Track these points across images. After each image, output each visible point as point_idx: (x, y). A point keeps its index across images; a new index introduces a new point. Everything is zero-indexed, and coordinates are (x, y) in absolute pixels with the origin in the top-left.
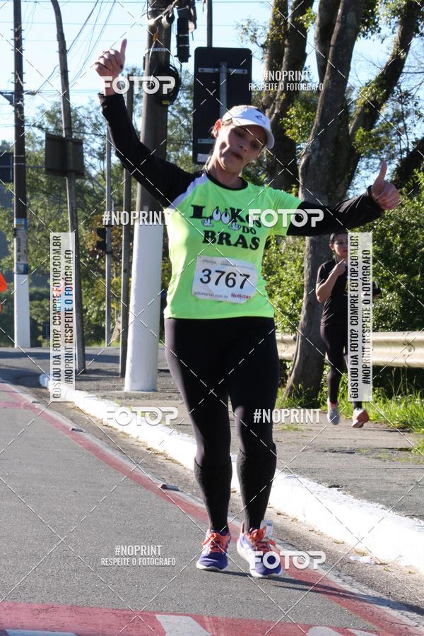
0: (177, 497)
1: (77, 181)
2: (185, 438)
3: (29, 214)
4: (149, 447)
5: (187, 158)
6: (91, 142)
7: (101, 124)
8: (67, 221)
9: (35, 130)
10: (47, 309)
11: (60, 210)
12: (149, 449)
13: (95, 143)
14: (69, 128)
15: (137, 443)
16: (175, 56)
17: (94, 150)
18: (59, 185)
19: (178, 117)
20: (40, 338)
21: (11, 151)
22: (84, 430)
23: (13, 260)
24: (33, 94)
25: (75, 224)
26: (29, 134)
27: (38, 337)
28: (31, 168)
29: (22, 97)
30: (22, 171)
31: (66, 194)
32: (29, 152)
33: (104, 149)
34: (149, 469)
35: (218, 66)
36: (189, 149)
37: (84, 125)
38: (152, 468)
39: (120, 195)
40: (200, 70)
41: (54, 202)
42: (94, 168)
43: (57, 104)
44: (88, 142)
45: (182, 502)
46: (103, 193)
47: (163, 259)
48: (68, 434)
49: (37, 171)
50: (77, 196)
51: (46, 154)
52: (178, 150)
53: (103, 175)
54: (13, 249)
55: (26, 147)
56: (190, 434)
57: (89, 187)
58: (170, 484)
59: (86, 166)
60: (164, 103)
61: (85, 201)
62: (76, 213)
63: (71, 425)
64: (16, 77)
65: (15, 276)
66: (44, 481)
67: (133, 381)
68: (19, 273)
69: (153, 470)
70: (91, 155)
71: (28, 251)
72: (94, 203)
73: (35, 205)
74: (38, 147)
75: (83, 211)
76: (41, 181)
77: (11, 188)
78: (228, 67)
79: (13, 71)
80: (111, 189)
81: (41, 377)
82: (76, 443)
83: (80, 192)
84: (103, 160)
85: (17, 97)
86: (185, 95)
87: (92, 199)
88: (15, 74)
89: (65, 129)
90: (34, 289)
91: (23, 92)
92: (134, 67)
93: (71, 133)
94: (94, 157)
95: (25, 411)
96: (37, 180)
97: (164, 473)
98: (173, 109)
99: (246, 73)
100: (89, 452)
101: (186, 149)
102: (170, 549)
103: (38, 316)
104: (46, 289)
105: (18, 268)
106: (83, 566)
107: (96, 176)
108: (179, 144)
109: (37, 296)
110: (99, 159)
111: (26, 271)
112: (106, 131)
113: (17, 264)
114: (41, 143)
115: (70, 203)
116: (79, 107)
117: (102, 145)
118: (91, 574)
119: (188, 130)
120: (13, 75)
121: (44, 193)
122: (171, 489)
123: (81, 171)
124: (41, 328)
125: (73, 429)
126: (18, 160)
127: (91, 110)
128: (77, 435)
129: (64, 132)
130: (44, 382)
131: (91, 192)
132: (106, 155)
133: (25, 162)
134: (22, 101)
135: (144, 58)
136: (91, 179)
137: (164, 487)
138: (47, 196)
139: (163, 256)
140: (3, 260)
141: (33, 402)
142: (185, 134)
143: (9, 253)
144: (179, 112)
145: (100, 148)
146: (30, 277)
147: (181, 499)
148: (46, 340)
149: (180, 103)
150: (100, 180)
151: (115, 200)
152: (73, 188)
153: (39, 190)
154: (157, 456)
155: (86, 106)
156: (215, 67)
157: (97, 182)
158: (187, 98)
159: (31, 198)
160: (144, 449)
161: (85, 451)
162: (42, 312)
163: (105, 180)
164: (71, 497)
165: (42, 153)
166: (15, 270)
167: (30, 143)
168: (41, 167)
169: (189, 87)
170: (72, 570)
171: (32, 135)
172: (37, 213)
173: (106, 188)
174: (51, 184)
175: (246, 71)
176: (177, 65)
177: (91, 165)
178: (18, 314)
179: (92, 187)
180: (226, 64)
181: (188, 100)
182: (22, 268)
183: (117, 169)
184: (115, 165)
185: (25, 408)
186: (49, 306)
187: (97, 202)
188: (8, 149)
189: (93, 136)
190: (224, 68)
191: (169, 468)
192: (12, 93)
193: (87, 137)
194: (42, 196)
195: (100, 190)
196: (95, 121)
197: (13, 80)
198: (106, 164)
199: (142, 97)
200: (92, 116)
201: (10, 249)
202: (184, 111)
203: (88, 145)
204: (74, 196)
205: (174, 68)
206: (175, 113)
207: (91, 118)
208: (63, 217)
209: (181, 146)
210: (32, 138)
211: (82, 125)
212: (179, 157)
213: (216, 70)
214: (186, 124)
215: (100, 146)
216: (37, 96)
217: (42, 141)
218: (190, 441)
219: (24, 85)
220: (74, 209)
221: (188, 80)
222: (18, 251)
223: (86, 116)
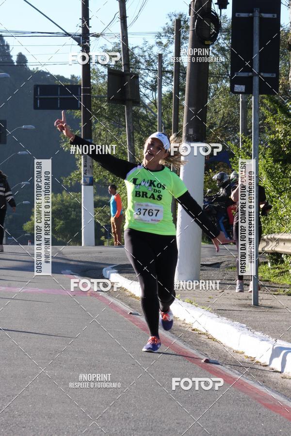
0: (218, 370)
1: (134, 108)
2: (224, 321)
3: (93, 136)
4: (194, 328)
5: (225, 89)
6: (145, 76)
7: (153, 61)
8: (126, 141)
9: (99, 66)
10: (109, 214)
11: (119, 133)
12: (194, 330)
13: (149, 77)
14: (127, 64)
15: (184, 325)
16: (216, 4)
17: (147, 82)
18: (119, 112)
19: (217, 55)
20: (103, 238)
21: (79, 84)
22: (140, 314)
23: (80, 174)
24: (97, 36)
25: (132, 144)
26: (94, 69)
27: (101, 237)
28: (95, 97)
29: (88, 38)
30: (88, 101)
31: (125, 119)
32: (94, 84)
33: (156, 82)
34: (194, 346)
35: (252, 12)
36: (226, 82)
37: (139, 62)
38: (196, 345)
39: (168, 120)
40: (237, 15)
41: (114, 126)
42: (147, 97)
43: (117, 45)
44: (143, 76)
45: (222, 374)
46: (155, 118)
47: (205, 173)
48: (126, 317)
49: (100, 101)
50: (134, 120)
51: (108, 86)
52: (217, 83)
53: (155, 104)
54: (81, 164)
55: (91, 81)
56: (228, 318)
57: (143, 113)
58: (212, 359)
59: (141, 96)
60: (206, 43)
61: (140, 125)
62: (133, 135)
63: (129, 310)
64: (83, 22)
65: (83, 186)
66: (108, 355)
67: (180, 274)
68: (86, 184)
69: (197, 347)
70: (145, 87)
71: (93, 166)
72: (147, 127)
73: (98, 128)
74: (102, 81)
75: (139, 133)
76: (104, 109)
77: (79, 113)
78: (260, 12)
79: (81, 17)
80: (162, 115)
81: (104, 270)
82: (133, 324)
83: (136, 117)
84: (155, 92)
85: (84, 39)
86: (223, 36)
87: (146, 123)
88: (82, 20)
89: (124, 65)
90: (98, 198)
91: (89, 34)
92: (181, 13)
93: (129, 68)
94: (148, 88)
95: (91, 298)
96: (100, 108)
97: (206, 349)
98: (213, 48)
99: (276, 17)
100: (145, 332)
101: (224, 81)
102: (213, 413)
103: (101, 220)
104: (107, 198)
105: (84, 180)
106: (141, 426)
107: (150, 104)
108: (219, 77)
109: (100, 204)
110: (151, 90)
111: (91, 183)
112: (158, 67)
113: (84, 177)
114: (104, 77)
115: (128, 127)
116: (135, 47)
117: (154, 79)
118: (148, 433)
119: (226, 66)
120: (81, 20)
121: (106, 118)
122: (212, 363)
123: (136, 100)
124: (103, 230)
125: (131, 313)
126: (85, 91)
127: (145, 49)
128: (134, 318)
129: (123, 67)
130: (106, 275)
131: (145, 118)
132: (158, 87)
133: (90, 93)
134: (88, 42)
135: (190, 5)
136: (145, 107)
137: (207, 361)
138: (109, 121)
139: (205, 171)
140: (72, 174)
141: (98, 291)
142: (223, 69)
143: (77, 168)
144: (218, 51)
145: (152, 81)
146: (94, 188)
147: (221, 371)
148: (107, 240)
149: (219, 43)
150: (152, 107)
151: (164, 124)
152: (131, 114)
153: (102, 115)
154: (201, 335)
155: (141, 46)
156: (249, 12)
157: (150, 109)
158: (225, 39)
159: (96, 122)
160: (190, 330)
161: (142, 331)
162: (104, 217)
163: (157, 108)
164: (130, 369)
165: (104, 85)
166: (82, 182)
167: (95, 77)
168: (103, 97)
169: (227, 30)
170: (132, 429)
171: (96, 70)
172: (100, 135)
173: (158, 114)
174: (112, 111)
175: (276, 16)
176: (218, 11)
177: (145, 95)
178: (84, 219)
179: (146, 113)
180: (259, 9)
181: (226, 41)
182: (88, 180)
183: (166, 98)
184: (165, 95)
185: (91, 296)
186: (110, 212)
187: (150, 126)
188: (77, 82)
189: (147, 71)
190: (257, 13)
191: (211, 346)
192: (80, 35)
193: (141, 72)
194: (104, 120)
195: (152, 116)
196: (148, 58)
197: (81, 24)
198: (157, 95)
199: (188, 38)
200: (146, 54)
201: (78, 165)
202: (222, 50)
203: (143, 78)
204: (131, 120)
205: (215, 13)
206: (215, 51)
207: (145, 56)
208: (122, 138)
209: (220, 79)
210: (96, 73)
211: (138, 62)
212: (218, 88)
213: (251, 14)
214: (224, 60)
215: (152, 79)
216: (101, 37)
217: (105, 75)
218: (228, 323)
219: (90, 29)
220: (131, 131)
221: (226, 24)
222: (85, 166)
223: (141, 54)
